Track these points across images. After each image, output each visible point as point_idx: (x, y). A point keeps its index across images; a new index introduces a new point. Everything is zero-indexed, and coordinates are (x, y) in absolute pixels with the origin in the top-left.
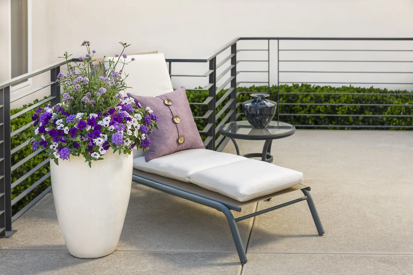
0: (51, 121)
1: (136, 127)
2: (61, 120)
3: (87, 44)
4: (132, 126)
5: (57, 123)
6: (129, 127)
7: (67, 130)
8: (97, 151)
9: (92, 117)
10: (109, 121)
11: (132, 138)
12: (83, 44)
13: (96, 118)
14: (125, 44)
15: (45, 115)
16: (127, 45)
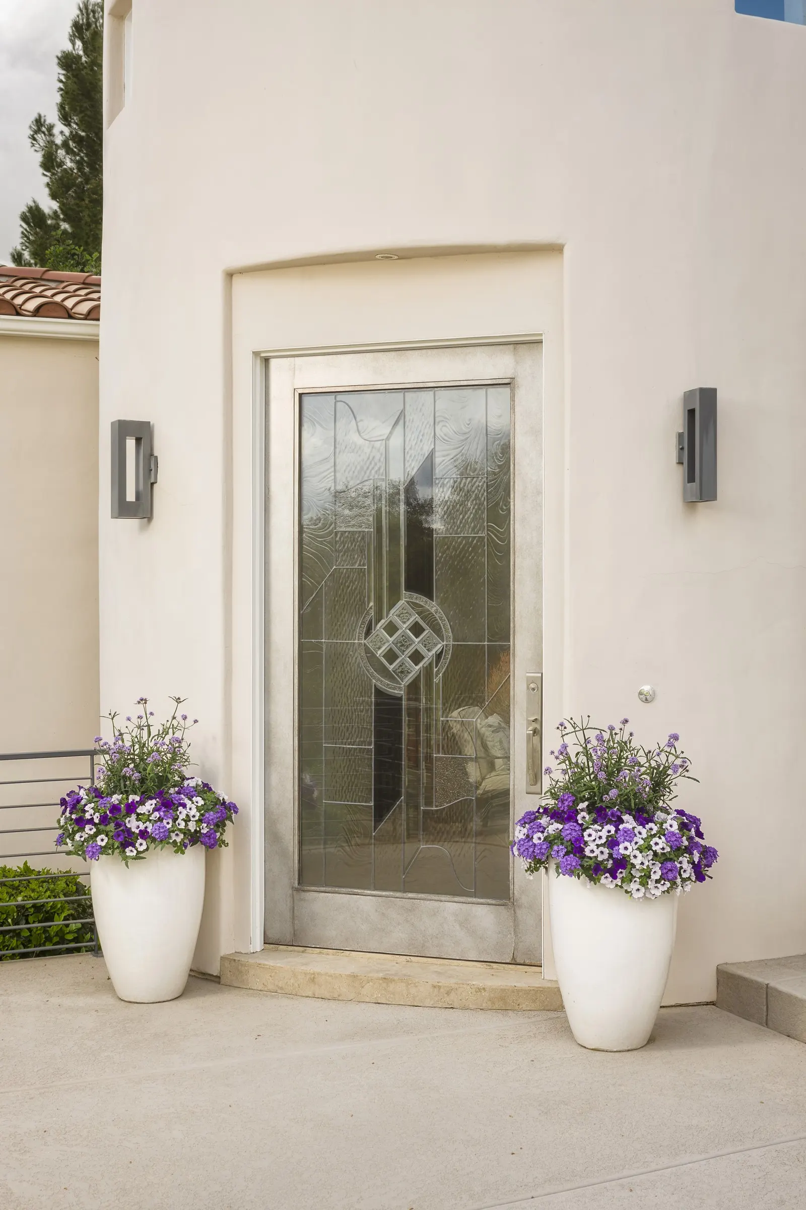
0: (79, 806)
1: (194, 816)
2: (92, 805)
3: (144, 702)
4: (187, 815)
5: (86, 808)
6: (183, 816)
7: (98, 817)
8: (134, 846)
9: (132, 800)
10: (154, 806)
11: (186, 832)
12: (139, 702)
13: (137, 801)
14: (179, 699)
15: (75, 799)
16: (181, 700)
